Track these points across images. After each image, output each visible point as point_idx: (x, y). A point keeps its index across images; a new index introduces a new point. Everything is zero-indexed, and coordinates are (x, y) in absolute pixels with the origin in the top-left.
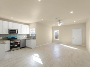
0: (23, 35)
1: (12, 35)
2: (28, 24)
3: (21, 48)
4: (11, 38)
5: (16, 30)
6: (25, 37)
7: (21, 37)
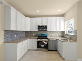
0: (55, 31)
1: (42, 31)
2: (63, 15)
3: (49, 50)
4: (41, 35)
5: (45, 26)
6: (57, 35)
7: (52, 34)
